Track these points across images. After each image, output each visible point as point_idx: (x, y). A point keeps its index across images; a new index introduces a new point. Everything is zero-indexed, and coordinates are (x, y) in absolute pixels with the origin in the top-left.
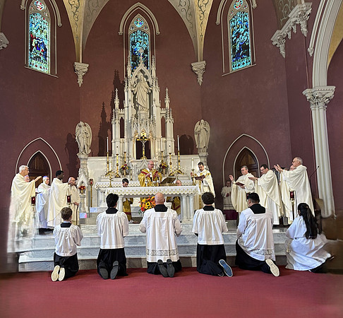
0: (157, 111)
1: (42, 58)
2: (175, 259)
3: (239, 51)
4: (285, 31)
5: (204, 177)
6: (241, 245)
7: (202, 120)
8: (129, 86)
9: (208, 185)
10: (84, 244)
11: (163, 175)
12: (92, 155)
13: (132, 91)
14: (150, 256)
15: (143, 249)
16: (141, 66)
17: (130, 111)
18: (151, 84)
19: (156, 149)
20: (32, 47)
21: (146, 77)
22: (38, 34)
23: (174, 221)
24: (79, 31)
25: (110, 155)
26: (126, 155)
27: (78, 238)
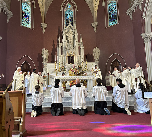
0: (77, 43)
1: (27, 21)
2: (85, 107)
3: (112, 18)
4: (132, 9)
5: (97, 72)
6: (114, 101)
7: (96, 47)
8: (65, 33)
9: (99, 75)
10: (45, 101)
11: (80, 71)
12: (49, 62)
13: (66, 35)
14: (74, 106)
15: (71, 103)
16: (70, 24)
17: (65, 44)
18: (74, 32)
19: (76, 59)
20: (23, 17)
21: (72, 29)
22: (26, 12)
23: (84, 91)
24: (43, 10)
25: (56, 62)
26: (63, 62)
27: (42, 98)
